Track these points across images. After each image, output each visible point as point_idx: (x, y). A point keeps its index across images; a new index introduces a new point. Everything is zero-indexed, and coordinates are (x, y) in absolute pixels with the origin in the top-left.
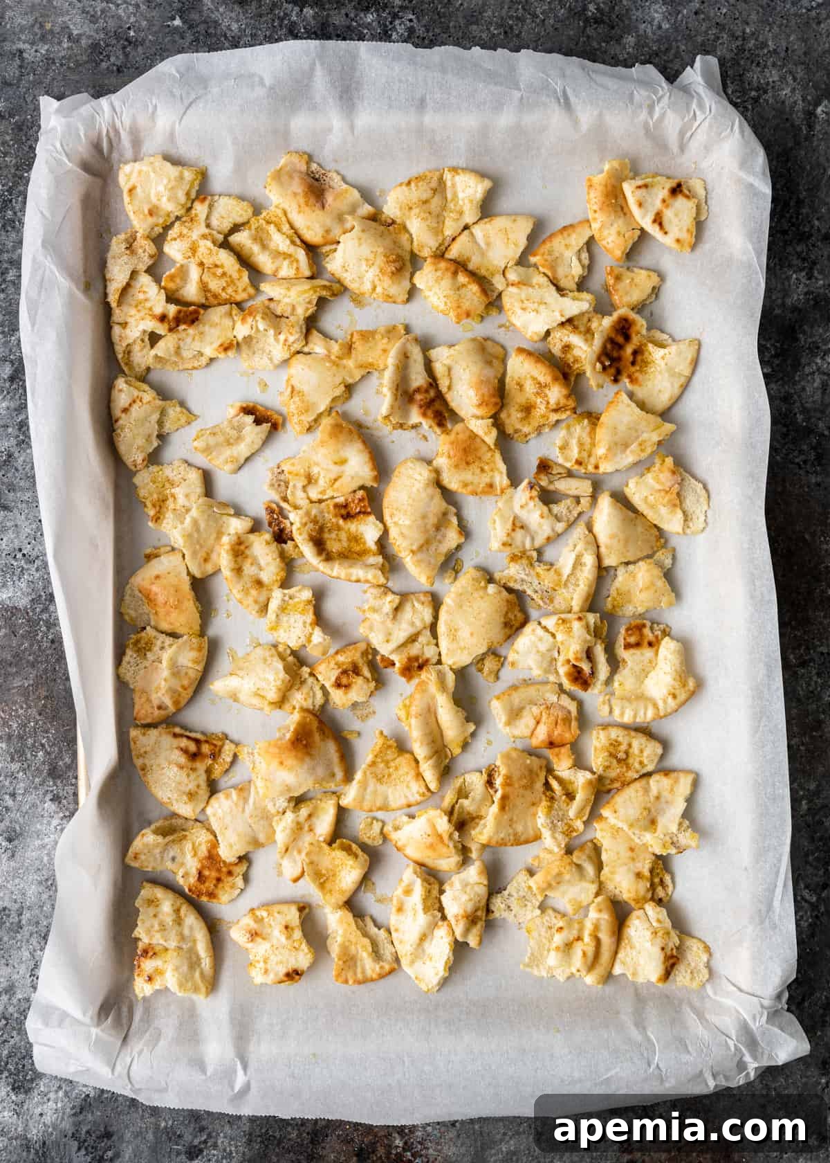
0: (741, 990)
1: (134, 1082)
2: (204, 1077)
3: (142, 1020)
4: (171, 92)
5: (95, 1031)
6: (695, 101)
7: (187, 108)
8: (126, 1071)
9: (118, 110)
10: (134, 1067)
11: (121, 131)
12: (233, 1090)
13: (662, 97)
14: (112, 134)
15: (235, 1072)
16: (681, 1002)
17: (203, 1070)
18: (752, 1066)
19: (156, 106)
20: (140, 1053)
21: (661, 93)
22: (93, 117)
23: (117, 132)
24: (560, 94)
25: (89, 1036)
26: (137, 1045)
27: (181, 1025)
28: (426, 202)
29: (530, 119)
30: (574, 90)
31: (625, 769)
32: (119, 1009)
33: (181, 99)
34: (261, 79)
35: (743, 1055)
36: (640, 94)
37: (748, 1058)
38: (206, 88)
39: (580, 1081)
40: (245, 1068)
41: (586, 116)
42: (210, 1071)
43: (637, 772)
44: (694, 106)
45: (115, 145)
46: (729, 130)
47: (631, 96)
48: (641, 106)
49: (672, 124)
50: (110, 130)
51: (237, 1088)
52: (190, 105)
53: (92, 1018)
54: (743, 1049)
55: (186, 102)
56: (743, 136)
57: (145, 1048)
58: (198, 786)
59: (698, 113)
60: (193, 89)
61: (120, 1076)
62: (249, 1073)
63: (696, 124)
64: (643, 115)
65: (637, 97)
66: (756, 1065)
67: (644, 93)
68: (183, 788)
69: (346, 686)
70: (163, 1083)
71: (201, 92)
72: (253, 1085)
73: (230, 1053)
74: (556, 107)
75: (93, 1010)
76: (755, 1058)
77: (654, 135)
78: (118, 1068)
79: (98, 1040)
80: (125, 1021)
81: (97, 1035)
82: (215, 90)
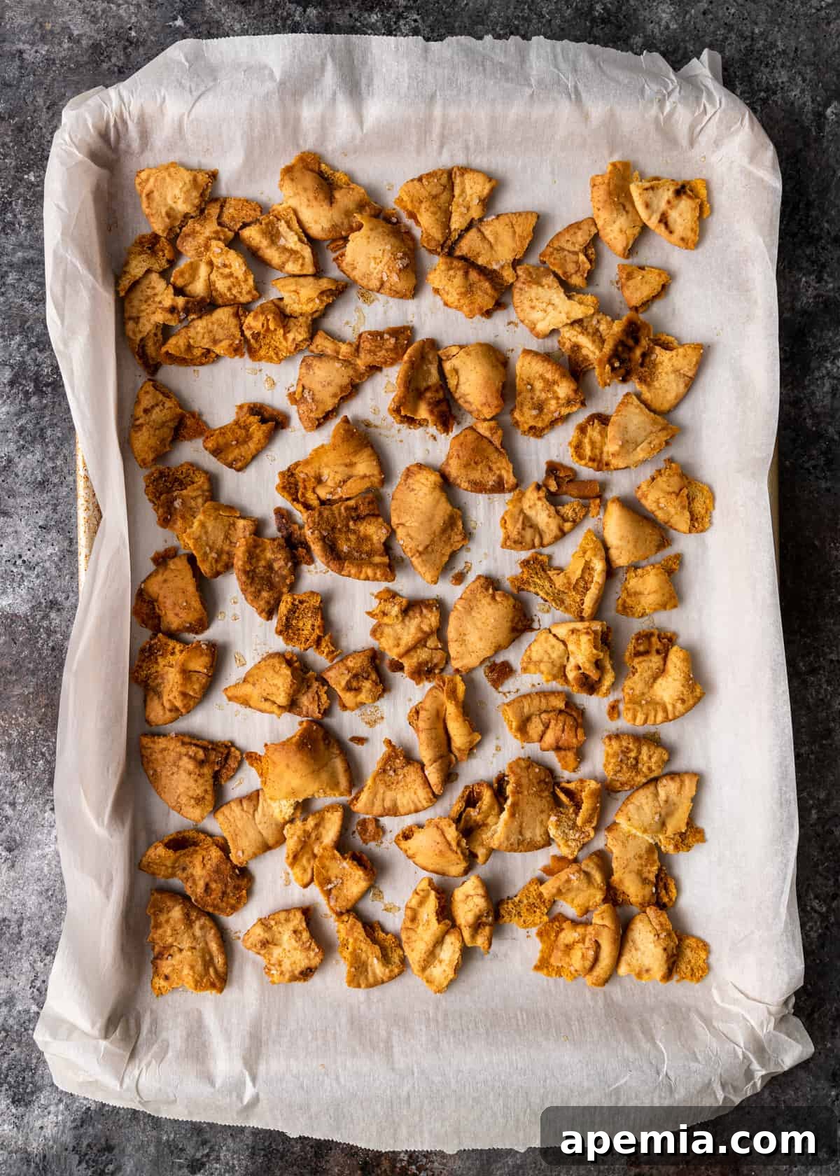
0: (747, 997)
1: (142, 1094)
2: (212, 1090)
3: (150, 1031)
4: (181, 84)
5: (103, 1044)
6: (704, 94)
7: (196, 101)
8: (134, 1085)
9: (126, 100)
10: (142, 1080)
11: (129, 122)
12: (242, 1102)
13: (673, 90)
14: (120, 127)
15: (244, 1083)
16: (689, 1009)
17: (212, 1084)
18: (759, 1072)
19: (164, 98)
20: (149, 1065)
21: (671, 87)
22: (101, 107)
23: (124, 123)
24: (571, 90)
25: (96, 1049)
26: (145, 1057)
27: (188, 1035)
28: (435, 197)
29: (540, 112)
30: (585, 86)
31: (634, 774)
32: (127, 1021)
33: (191, 92)
34: (271, 74)
35: (751, 1063)
36: (651, 89)
37: (756, 1066)
38: (215, 79)
39: (589, 1090)
40: (254, 1079)
41: (597, 110)
42: (218, 1083)
43: (646, 776)
44: (704, 100)
45: (121, 135)
46: (739, 123)
47: (642, 91)
48: (651, 101)
49: (683, 117)
50: (118, 120)
51: (246, 1101)
52: (199, 97)
53: (100, 1031)
54: (751, 1056)
55: (196, 94)
56: (753, 130)
57: (154, 1062)
58: (206, 791)
59: (708, 106)
60: (203, 81)
61: (128, 1089)
62: (257, 1086)
63: (707, 118)
64: (654, 110)
65: (648, 91)
66: (764, 1073)
67: (655, 87)
68: (190, 793)
69: (355, 690)
70: (171, 1095)
71: (211, 84)
72: (262, 1096)
73: (238, 1065)
74: (567, 103)
75: (100, 1023)
76: (763, 1066)
77: (665, 130)
78: (127, 1080)
79: (107, 1051)
80: (133, 1032)
81: (105, 1048)
82: (225, 83)
